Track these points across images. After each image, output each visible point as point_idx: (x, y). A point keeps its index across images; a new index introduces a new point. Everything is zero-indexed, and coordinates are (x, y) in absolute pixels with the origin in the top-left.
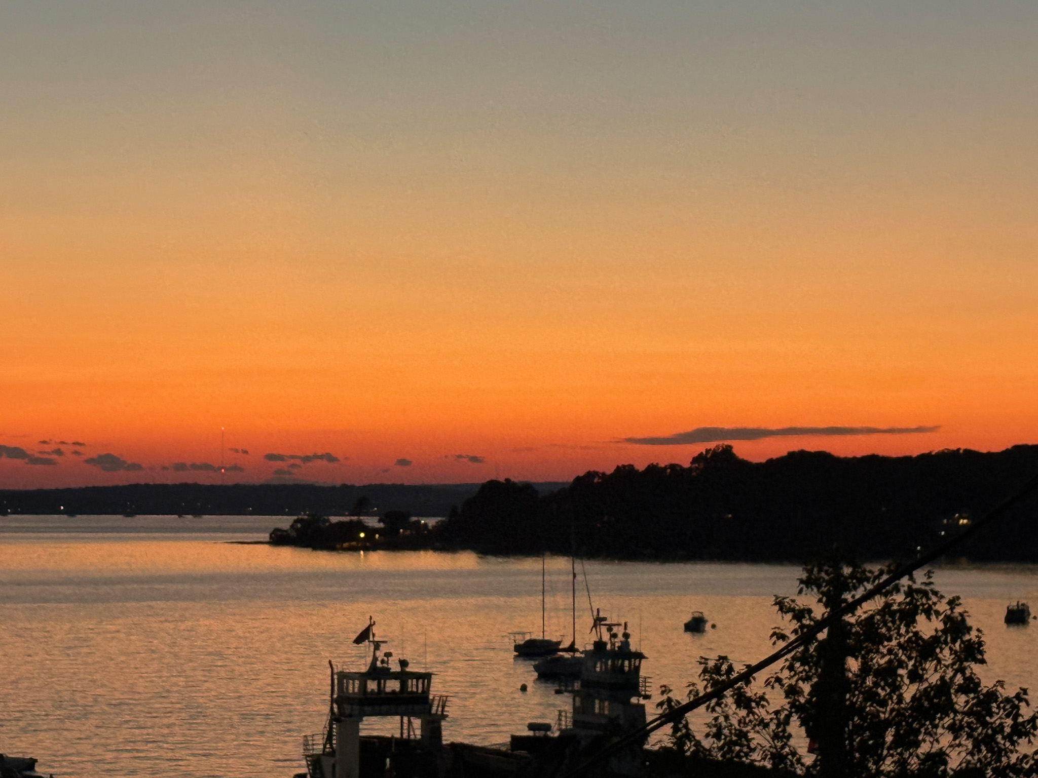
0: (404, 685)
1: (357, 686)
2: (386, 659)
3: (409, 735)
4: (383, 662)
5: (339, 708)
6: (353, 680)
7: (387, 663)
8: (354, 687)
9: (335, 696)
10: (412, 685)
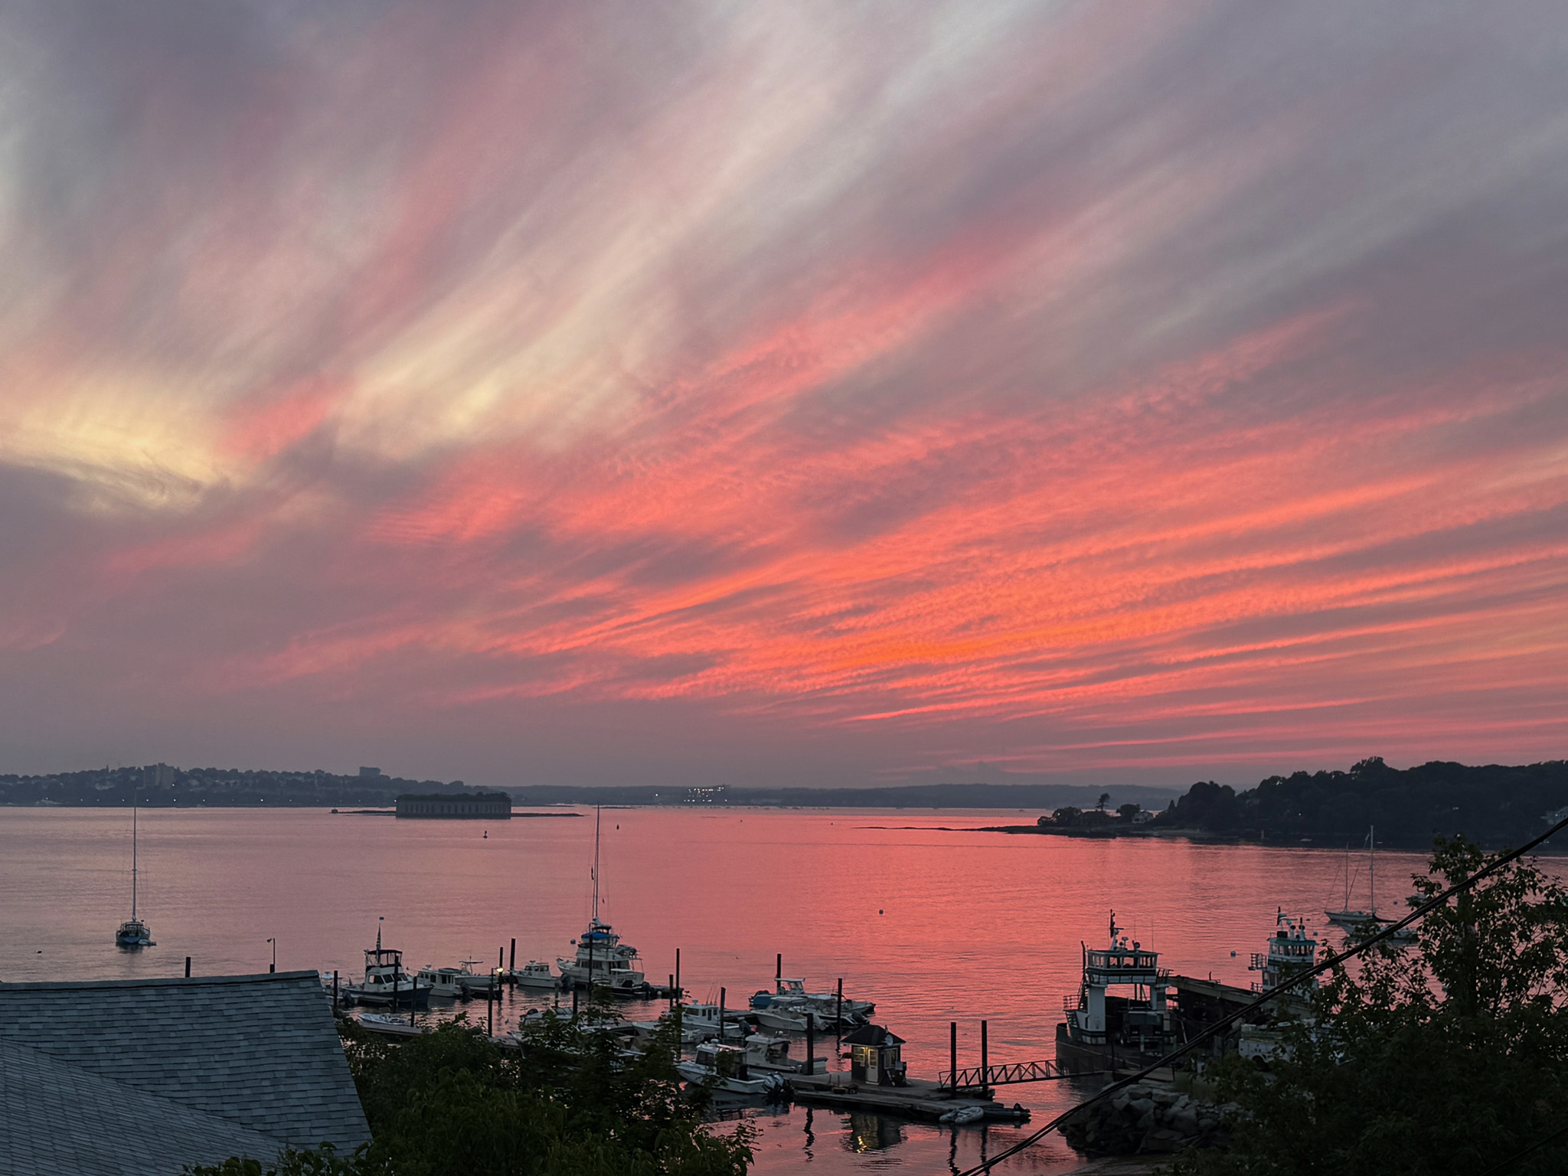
0: (1136, 961)
1: (1102, 961)
2: (1123, 942)
3: (1141, 997)
4: (1121, 944)
5: (1089, 976)
6: (1100, 956)
7: (1125, 945)
8: (1100, 962)
9: (1086, 967)
10: (1142, 961)
